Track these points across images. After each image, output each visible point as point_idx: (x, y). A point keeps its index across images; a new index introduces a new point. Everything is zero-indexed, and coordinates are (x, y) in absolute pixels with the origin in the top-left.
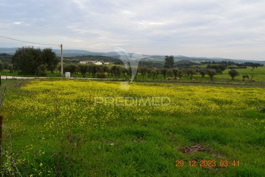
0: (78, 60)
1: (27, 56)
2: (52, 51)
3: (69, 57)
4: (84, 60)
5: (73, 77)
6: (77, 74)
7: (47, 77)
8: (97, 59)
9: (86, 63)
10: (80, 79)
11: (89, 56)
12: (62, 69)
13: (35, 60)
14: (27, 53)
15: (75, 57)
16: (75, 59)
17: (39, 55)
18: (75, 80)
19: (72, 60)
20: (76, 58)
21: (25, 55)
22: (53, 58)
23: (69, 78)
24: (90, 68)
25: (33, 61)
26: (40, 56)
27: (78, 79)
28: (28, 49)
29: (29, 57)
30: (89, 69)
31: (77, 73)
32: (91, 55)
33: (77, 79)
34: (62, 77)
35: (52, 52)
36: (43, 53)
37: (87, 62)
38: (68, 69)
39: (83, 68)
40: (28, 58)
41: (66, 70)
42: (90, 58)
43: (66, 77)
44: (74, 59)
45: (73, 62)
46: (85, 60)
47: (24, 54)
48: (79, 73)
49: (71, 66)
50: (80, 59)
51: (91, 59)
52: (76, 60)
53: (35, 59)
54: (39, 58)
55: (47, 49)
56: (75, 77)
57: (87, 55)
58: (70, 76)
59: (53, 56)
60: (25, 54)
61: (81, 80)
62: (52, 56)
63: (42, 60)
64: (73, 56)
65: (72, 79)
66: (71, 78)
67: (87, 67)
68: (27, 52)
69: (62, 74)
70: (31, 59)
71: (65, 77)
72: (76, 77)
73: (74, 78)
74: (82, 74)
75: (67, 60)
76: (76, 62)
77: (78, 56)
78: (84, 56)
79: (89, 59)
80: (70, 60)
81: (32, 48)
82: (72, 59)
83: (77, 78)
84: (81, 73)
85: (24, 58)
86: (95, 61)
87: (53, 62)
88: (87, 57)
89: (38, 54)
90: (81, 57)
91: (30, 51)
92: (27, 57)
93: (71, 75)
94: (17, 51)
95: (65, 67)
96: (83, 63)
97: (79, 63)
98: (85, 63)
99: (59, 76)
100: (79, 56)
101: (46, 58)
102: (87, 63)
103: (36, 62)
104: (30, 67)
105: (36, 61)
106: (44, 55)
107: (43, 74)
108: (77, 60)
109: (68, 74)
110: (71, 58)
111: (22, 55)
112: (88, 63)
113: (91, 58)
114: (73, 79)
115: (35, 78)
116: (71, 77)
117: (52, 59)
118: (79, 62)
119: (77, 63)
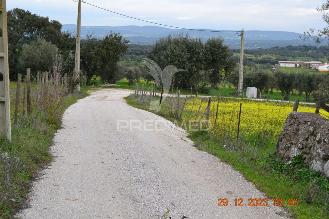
0: (274, 58)
1: (177, 54)
2: (224, 44)
3: (252, 51)
4: (291, 58)
5: (262, 98)
6: (271, 92)
7: (210, 95)
8: (325, 57)
9: (296, 66)
10: (277, 102)
11: (305, 46)
12: (241, 81)
13: (191, 63)
14: (177, 47)
15: (266, 50)
16: (268, 56)
17: (199, 53)
18: (267, 103)
19: (260, 58)
20: (270, 54)
21: (173, 52)
22: (225, 59)
23: (253, 99)
24: (300, 81)
25: (187, 63)
26: (201, 54)
27: (272, 102)
28: (179, 40)
29: (181, 55)
30: (298, 81)
31: (270, 90)
32: (310, 46)
33: (270, 102)
34: (241, 97)
35: (223, 46)
36: (206, 48)
37: (298, 62)
38: (252, 81)
39: (286, 80)
40: (178, 57)
41: (248, 83)
42: (306, 54)
43: (249, 97)
44: (264, 56)
45: (263, 62)
46: (294, 58)
47: (171, 50)
48: (274, 91)
49: (260, 75)
50: (279, 56)
51: (309, 56)
52: (270, 58)
53: (190, 59)
54: (197, 57)
55: (213, 40)
56: (266, 98)
57: (299, 46)
58: (255, 96)
59: (225, 53)
60: (173, 49)
61: (277, 104)
62: (223, 54)
63: (204, 62)
64: (264, 47)
65: (260, 101)
66: (258, 99)
67: (295, 77)
68: (177, 45)
69: (241, 91)
70: (185, 60)
71: (246, 97)
72: (269, 98)
73: (264, 100)
74: (283, 94)
75: (248, 58)
76: (270, 62)
77: (274, 48)
78: (290, 48)
79: (304, 56)
80: (254, 58)
81: (186, 39)
82: (261, 55)
83: (271, 100)
84: (281, 91)
85: (171, 58)
86: (318, 60)
87: (224, 66)
88: (300, 49)
89: (197, 49)
90: (282, 49)
91: (183, 44)
92: (176, 56)
93: (258, 93)
94: (157, 43)
95: (247, 77)
96: (287, 65)
97: (276, 65)
98: (293, 65)
99: (235, 94)
100: (278, 47)
101: (210, 57)
102: (298, 65)
103: (192, 66)
104: (181, 75)
105: (193, 64)
106: (208, 52)
107: (204, 90)
108: (272, 57)
109: (252, 91)
110: (257, 52)
111: (168, 52)
112: (300, 66)
113: (310, 51)
114: (263, 102)
115: (189, 96)
116: (258, 97)
117: (222, 60)
118: (277, 63)
119: (273, 66)
